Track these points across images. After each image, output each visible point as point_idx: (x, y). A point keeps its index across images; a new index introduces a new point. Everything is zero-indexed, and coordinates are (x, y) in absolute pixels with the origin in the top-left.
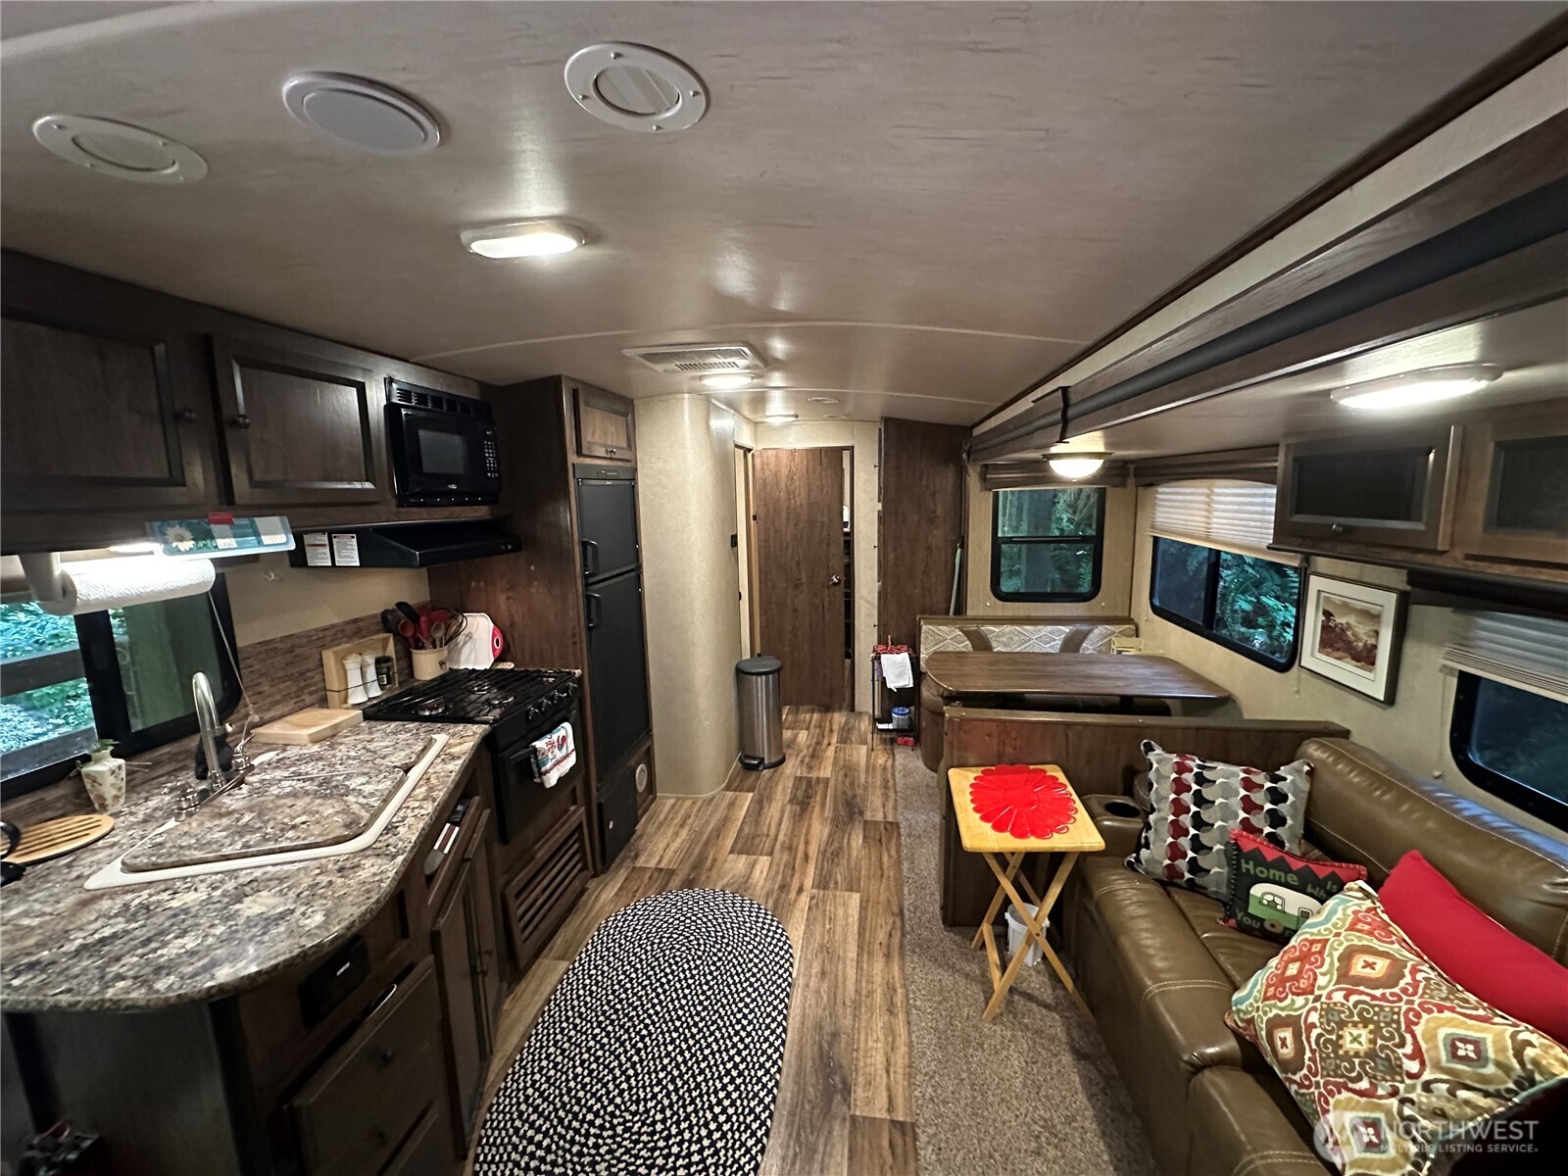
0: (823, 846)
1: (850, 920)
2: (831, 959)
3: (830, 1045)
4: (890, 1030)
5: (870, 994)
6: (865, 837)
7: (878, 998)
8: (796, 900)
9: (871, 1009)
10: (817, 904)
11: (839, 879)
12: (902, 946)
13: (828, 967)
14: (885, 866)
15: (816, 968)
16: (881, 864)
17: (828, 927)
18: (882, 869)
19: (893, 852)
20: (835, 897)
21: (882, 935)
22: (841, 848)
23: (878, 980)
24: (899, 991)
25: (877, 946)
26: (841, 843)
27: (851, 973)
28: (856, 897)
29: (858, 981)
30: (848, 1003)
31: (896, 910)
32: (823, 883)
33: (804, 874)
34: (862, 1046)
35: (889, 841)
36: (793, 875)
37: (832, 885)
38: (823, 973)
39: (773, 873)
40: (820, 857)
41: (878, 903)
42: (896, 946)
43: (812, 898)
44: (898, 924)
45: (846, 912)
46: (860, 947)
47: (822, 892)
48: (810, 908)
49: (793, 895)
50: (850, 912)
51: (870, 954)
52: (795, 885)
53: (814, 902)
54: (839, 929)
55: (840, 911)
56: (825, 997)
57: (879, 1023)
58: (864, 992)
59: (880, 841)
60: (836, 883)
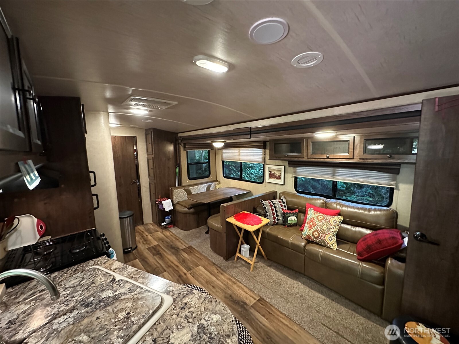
0: (178, 261)
1: (206, 272)
2: (212, 283)
3: (232, 298)
4: (239, 286)
5: (227, 283)
6: (186, 253)
7: (230, 283)
8: (187, 277)
9: (231, 286)
10: (193, 274)
11: (192, 266)
12: (222, 270)
13: (213, 285)
14: (199, 257)
15: (211, 288)
16: (198, 257)
17: (202, 277)
18: (199, 258)
19: (197, 253)
20: (196, 270)
21: (216, 271)
22: (183, 258)
23: (225, 279)
24: (232, 278)
25: (217, 274)
26: (182, 257)
27: (219, 282)
28: (200, 267)
29: (222, 283)
30: (226, 288)
31: (212, 264)
32: (189, 269)
33: (182, 271)
34: (238, 293)
35: (193, 251)
36: (179, 272)
37: (192, 268)
38: (213, 287)
39: (172, 275)
40: (180, 264)
41: (207, 265)
42: (222, 272)
43: (191, 274)
44: (216, 267)
45: (203, 272)
46: (214, 276)
47: (191, 271)
48: (193, 276)
49: (185, 276)
50: (204, 271)
51: (218, 276)
52: (183, 274)
53: (192, 274)
54: (205, 276)
55: (201, 272)
56: (220, 291)
57: (235, 287)
58: (226, 284)
59: (191, 252)
60: (192, 267)
